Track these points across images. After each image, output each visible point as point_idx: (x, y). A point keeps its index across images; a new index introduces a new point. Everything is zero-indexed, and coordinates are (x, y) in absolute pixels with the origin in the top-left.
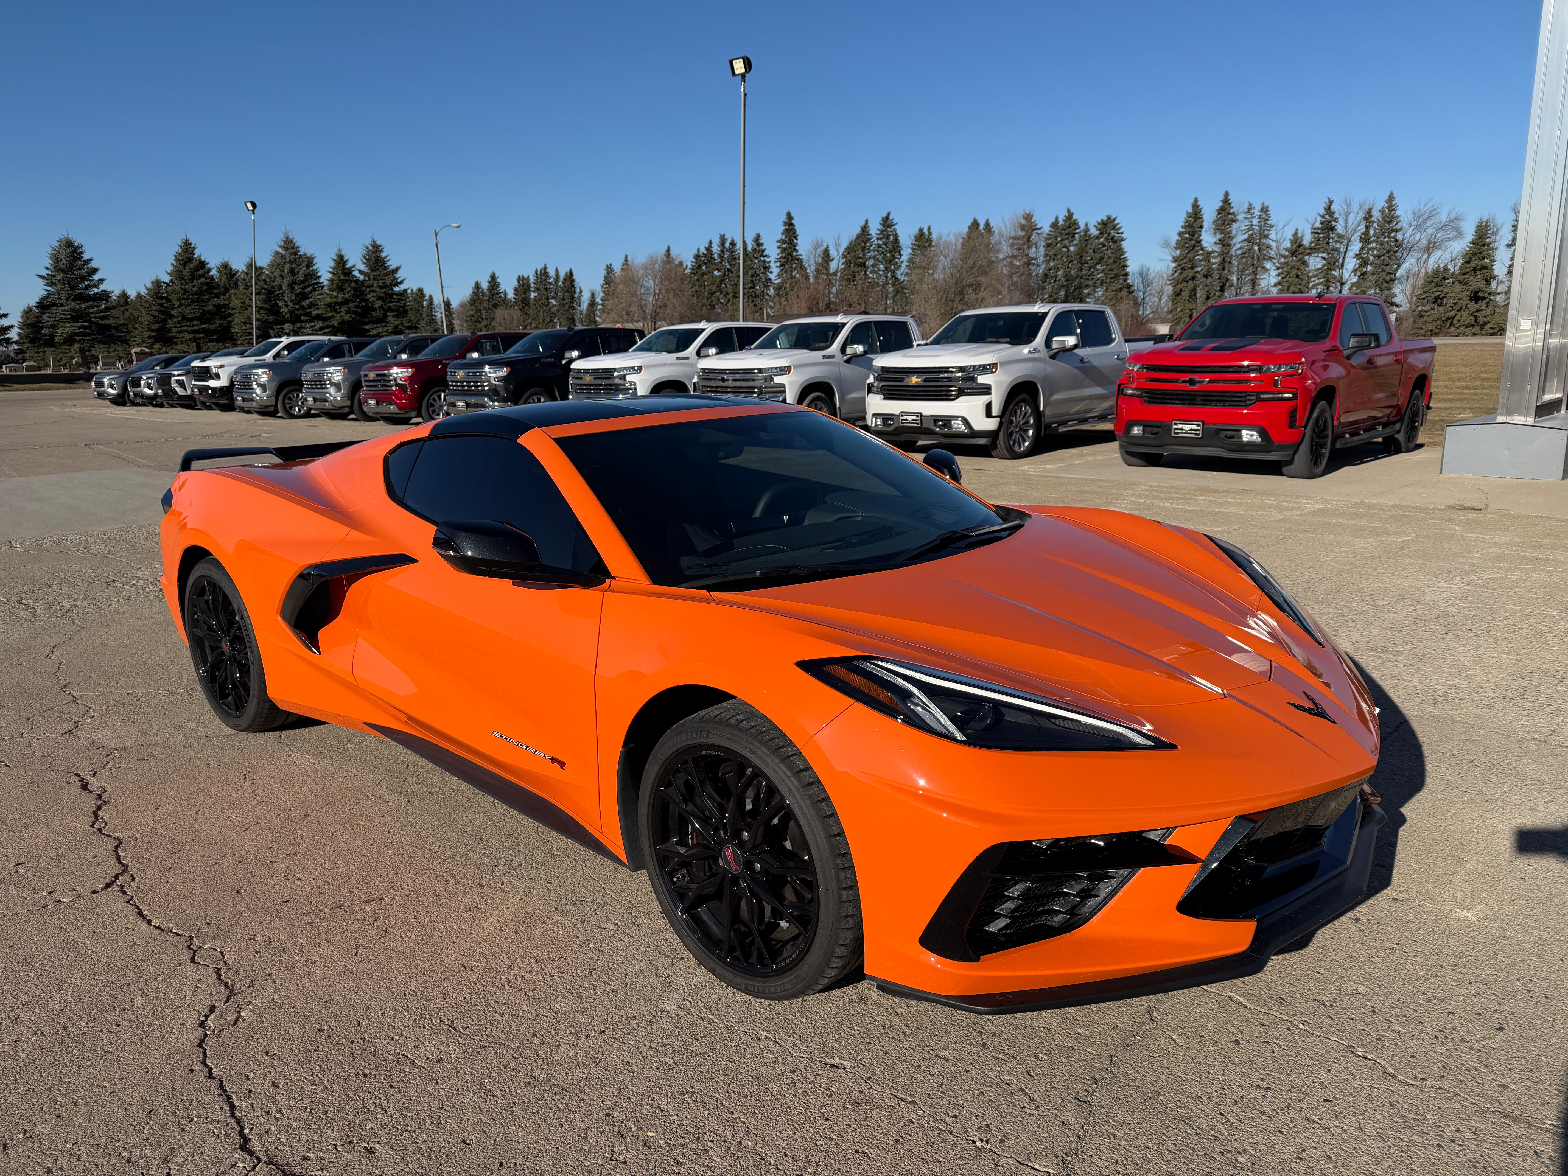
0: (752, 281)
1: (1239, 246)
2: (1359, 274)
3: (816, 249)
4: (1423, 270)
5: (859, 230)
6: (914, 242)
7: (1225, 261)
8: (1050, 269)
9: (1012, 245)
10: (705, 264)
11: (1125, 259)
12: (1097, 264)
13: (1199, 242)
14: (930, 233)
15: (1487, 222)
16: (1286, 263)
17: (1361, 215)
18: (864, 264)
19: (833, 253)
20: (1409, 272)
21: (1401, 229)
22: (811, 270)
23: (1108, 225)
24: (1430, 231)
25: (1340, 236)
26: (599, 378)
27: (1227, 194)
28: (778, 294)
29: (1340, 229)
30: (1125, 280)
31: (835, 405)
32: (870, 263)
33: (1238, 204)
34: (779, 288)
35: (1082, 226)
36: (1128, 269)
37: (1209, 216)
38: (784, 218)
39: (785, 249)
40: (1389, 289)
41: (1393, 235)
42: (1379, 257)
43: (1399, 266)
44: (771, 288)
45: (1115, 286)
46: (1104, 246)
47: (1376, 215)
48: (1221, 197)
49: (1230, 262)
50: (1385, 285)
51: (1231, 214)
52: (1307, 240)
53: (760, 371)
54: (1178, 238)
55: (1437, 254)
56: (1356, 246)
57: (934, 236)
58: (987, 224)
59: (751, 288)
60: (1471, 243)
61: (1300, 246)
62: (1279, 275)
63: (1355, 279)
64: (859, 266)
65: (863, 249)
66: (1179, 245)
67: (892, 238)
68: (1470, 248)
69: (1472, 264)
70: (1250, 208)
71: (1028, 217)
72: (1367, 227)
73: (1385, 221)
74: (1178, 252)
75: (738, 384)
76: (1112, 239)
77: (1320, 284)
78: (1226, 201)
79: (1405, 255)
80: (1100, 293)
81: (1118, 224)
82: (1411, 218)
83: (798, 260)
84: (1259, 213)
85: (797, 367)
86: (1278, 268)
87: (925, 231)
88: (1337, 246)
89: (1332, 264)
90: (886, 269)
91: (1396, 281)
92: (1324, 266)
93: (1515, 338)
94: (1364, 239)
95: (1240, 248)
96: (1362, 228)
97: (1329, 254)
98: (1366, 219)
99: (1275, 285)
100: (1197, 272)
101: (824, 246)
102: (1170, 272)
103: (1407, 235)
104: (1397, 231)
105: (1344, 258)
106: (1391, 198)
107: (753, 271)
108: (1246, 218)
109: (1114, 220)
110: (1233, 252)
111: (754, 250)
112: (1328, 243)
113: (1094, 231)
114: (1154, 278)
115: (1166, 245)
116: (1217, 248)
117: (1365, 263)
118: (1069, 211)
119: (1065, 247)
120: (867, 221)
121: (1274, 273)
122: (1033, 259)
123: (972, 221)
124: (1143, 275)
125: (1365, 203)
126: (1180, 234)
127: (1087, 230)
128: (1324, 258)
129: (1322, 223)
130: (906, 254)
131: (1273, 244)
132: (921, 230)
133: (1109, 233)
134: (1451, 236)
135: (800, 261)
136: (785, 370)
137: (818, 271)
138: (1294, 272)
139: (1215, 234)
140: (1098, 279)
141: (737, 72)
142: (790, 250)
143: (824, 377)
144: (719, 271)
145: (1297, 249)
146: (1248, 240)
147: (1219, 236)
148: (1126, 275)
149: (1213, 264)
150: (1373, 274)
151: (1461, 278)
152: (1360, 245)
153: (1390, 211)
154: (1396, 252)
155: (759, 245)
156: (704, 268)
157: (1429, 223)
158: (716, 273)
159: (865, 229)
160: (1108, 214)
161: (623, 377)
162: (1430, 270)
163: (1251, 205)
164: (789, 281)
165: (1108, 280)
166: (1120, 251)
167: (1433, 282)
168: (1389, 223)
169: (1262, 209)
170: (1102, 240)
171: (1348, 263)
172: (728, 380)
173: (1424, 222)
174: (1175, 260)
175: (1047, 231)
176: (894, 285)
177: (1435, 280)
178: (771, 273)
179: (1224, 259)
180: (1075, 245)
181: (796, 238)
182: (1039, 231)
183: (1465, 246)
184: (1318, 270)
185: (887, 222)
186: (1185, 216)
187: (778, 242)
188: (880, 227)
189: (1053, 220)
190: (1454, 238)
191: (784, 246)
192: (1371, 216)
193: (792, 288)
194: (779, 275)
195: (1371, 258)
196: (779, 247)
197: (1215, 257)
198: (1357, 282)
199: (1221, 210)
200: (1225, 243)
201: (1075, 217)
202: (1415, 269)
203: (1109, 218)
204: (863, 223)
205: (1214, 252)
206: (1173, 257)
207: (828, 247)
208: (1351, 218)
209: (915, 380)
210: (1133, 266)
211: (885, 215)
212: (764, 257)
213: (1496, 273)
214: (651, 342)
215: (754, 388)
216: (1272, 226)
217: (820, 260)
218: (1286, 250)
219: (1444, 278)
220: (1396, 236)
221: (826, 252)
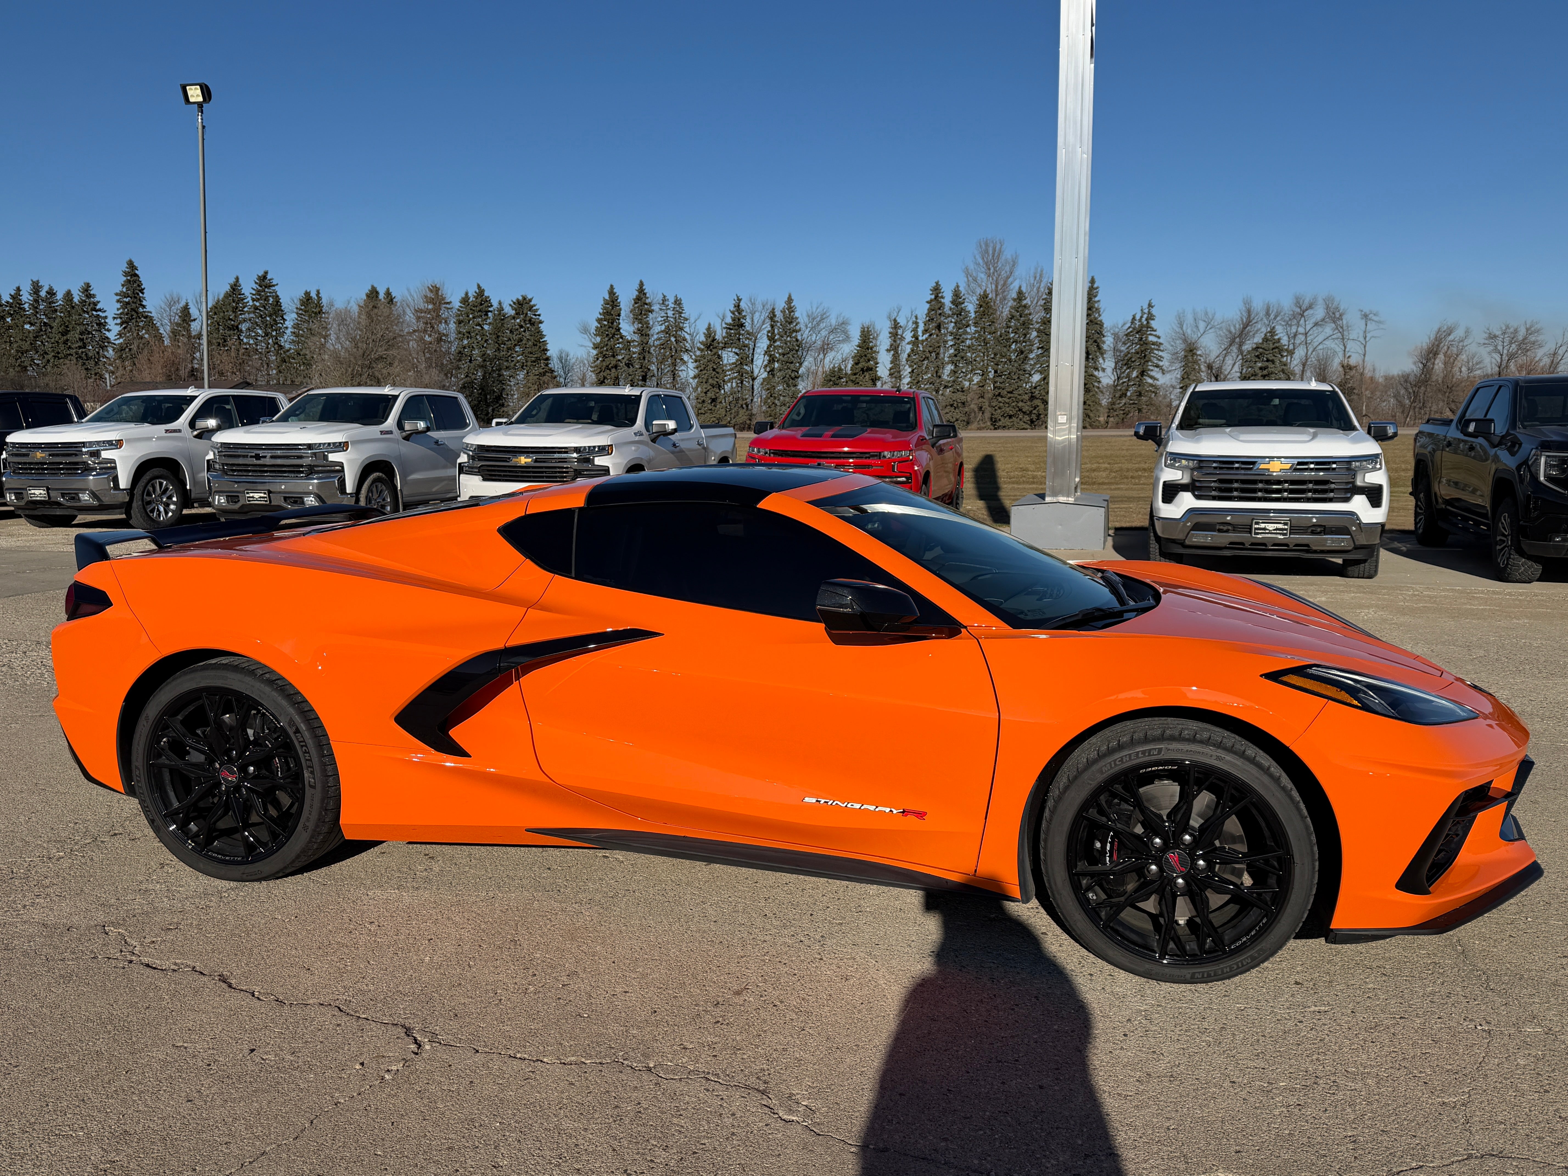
0: (81, 340)
1: (656, 337)
2: (768, 369)
3: (170, 307)
4: (820, 369)
5: (227, 288)
6: (299, 306)
7: (645, 351)
8: (464, 348)
9: (418, 319)
10: (11, 315)
11: (545, 343)
12: (515, 345)
13: (619, 330)
14: (319, 298)
15: (868, 328)
16: (703, 357)
17: (765, 314)
18: (237, 327)
19: (194, 312)
20: (808, 370)
21: (800, 330)
22: (165, 330)
23: (523, 305)
24: (824, 333)
25: (748, 333)
26: (57, 455)
27: (641, 284)
28: (120, 357)
29: (748, 327)
30: (547, 365)
31: (396, 487)
32: (244, 327)
33: (654, 294)
34: (121, 349)
35: (495, 304)
36: (548, 354)
37: (626, 302)
38: (124, 267)
39: (128, 303)
40: (795, 386)
41: (793, 335)
42: (784, 355)
43: (801, 364)
44: (110, 350)
45: (536, 370)
46: (521, 327)
47: (779, 316)
48: (637, 286)
49: (649, 352)
50: (791, 381)
51: (646, 304)
52: (720, 334)
53: (310, 446)
54: (596, 324)
55: (830, 355)
56: (763, 344)
57: (324, 301)
58: (388, 293)
59: (80, 347)
60: (858, 346)
61: (714, 340)
62: (697, 368)
63: (765, 375)
64: (230, 329)
65: (235, 309)
66: (599, 332)
67: (271, 300)
68: (858, 350)
69: (860, 365)
70: (664, 300)
71: (435, 290)
72: (772, 326)
73: (786, 322)
74: (598, 339)
75: (279, 462)
76: (530, 320)
77: (735, 378)
78: (641, 290)
79: (805, 354)
80: (522, 376)
81: (535, 306)
82: (806, 320)
83: (146, 317)
84: (673, 306)
85: (356, 442)
86: (696, 361)
87: (313, 295)
88: (747, 342)
89: (745, 359)
90: (267, 334)
91: (800, 379)
92: (737, 360)
93: (1055, 432)
94: (771, 337)
95: (659, 339)
96: (767, 327)
97: (740, 349)
98: (772, 319)
99: (695, 377)
100: (619, 360)
101: (183, 304)
102: (591, 360)
103: (805, 336)
104: (797, 331)
105: (753, 354)
106: (790, 300)
107: (83, 328)
108: (661, 309)
109: (530, 300)
110: (651, 342)
111: (83, 302)
112: (739, 339)
113: (509, 311)
114: (574, 364)
115: (585, 330)
116: (636, 337)
117: (772, 360)
118: (479, 287)
119: (479, 325)
120: (237, 279)
121: (691, 365)
122: (444, 335)
123: (370, 288)
124: (563, 359)
125: (767, 303)
126: (599, 321)
127: (501, 309)
128: (736, 354)
129: (734, 320)
130: (291, 319)
131: (688, 337)
132: (307, 294)
133: (527, 314)
134: (841, 339)
135: (149, 319)
136: (341, 447)
137: (175, 334)
138: (711, 365)
139: (634, 322)
140: (518, 362)
141: (192, 100)
142: (134, 306)
143: (385, 455)
144: (32, 324)
145: (711, 344)
146: (667, 331)
147: (637, 325)
148: (548, 359)
149: (634, 353)
150: (780, 370)
151: (853, 378)
152: (768, 342)
153: (790, 313)
154: (797, 351)
155: (90, 296)
156: (9, 320)
157: (822, 325)
158: (27, 326)
159: (235, 288)
160: (524, 294)
161: (96, 454)
162: (827, 368)
163: (664, 297)
164: (136, 343)
165: (529, 364)
166: (540, 334)
167: (831, 380)
168: (790, 323)
169: (675, 302)
170: (518, 321)
171: (758, 359)
172: (265, 457)
173: (818, 324)
174: (596, 347)
175: (457, 307)
176: (277, 354)
177: (833, 379)
178: (109, 330)
179: (643, 349)
180: (490, 323)
181: (142, 291)
182: (448, 306)
183: (853, 348)
184: (733, 364)
185: (264, 281)
186: (602, 302)
187: (117, 294)
188: (255, 286)
189: (463, 296)
190: (844, 341)
191: (127, 300)
192: (775, 316)
193: (140, 350)
194: (120, 335)
195: (777, 355)
196: (118, 301)
197: (635, 347)
198: (768, 377)
199: (638, 300)
200: (643, 332)
201: (486, 294)
202: (814, 368)
203: (524, 298)
204: (232, 280)
205: (634, 341)
206: (594, 344)
207: (187, 304)
208: (757, 315)
209: (523, 460)
210: (553, 351)
211: (261, 273)
212: (96, 311)
213: (879, 374)
214: (112, 410)
215: (302, 466)
216: (687, 320)
217: (177, 319)
218: (701, 343)
219: (840, 378)
220: (796, 336)
221: (186, 310)
